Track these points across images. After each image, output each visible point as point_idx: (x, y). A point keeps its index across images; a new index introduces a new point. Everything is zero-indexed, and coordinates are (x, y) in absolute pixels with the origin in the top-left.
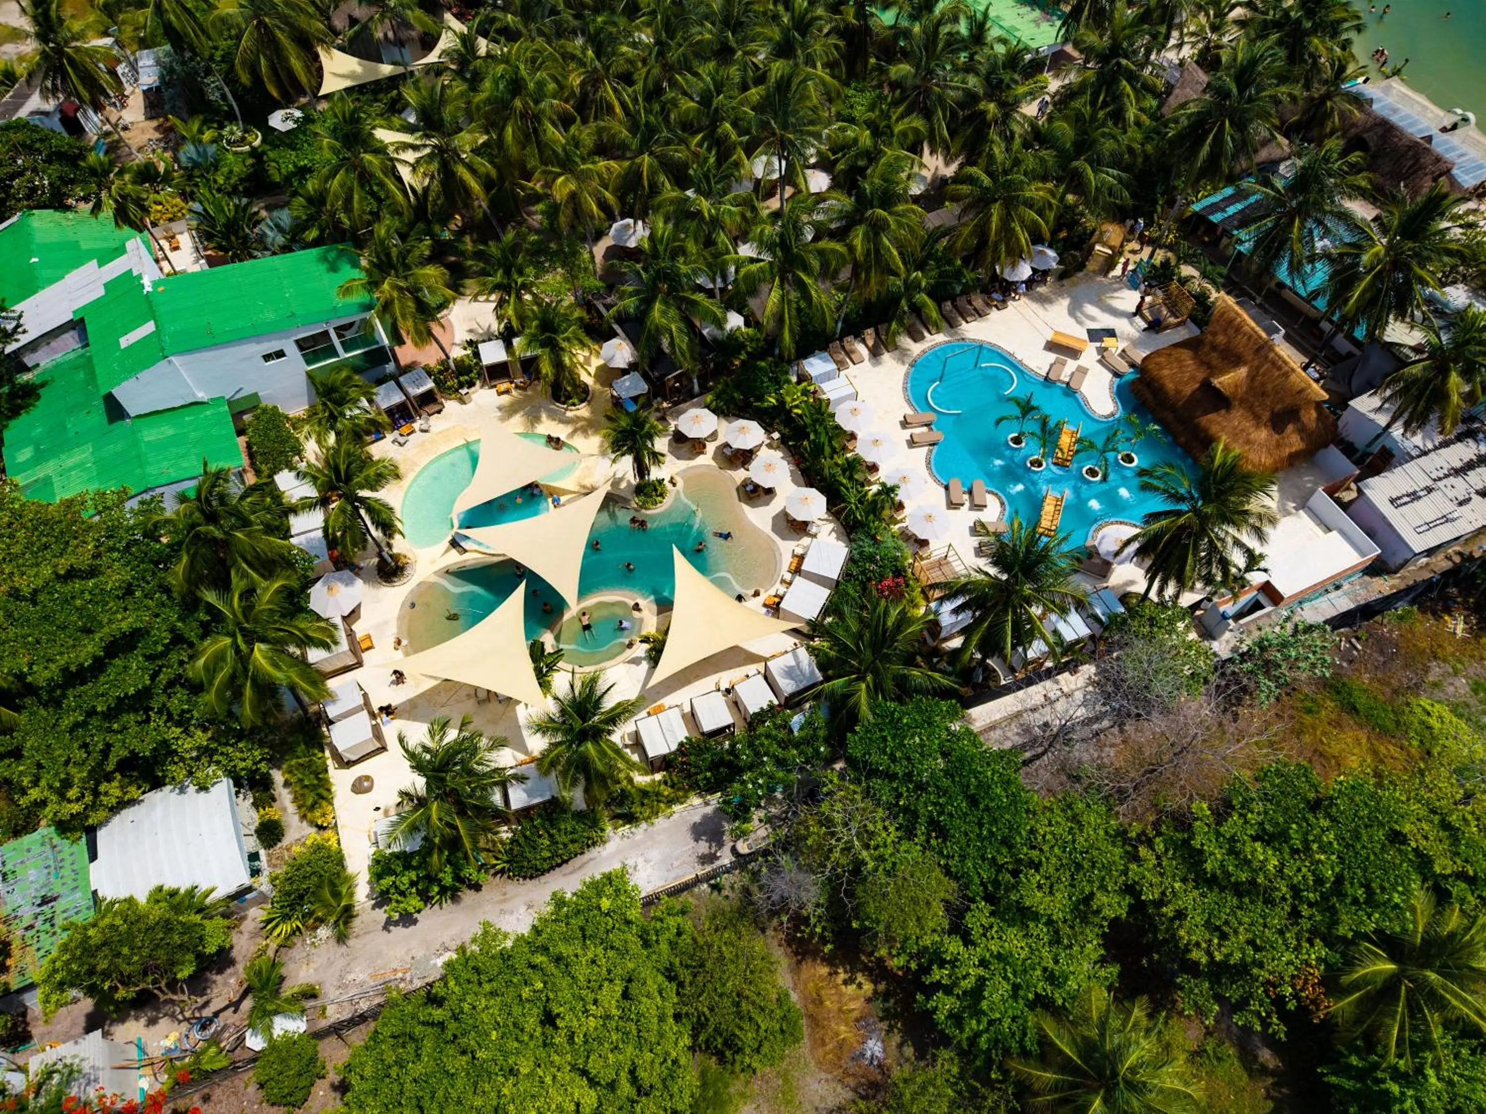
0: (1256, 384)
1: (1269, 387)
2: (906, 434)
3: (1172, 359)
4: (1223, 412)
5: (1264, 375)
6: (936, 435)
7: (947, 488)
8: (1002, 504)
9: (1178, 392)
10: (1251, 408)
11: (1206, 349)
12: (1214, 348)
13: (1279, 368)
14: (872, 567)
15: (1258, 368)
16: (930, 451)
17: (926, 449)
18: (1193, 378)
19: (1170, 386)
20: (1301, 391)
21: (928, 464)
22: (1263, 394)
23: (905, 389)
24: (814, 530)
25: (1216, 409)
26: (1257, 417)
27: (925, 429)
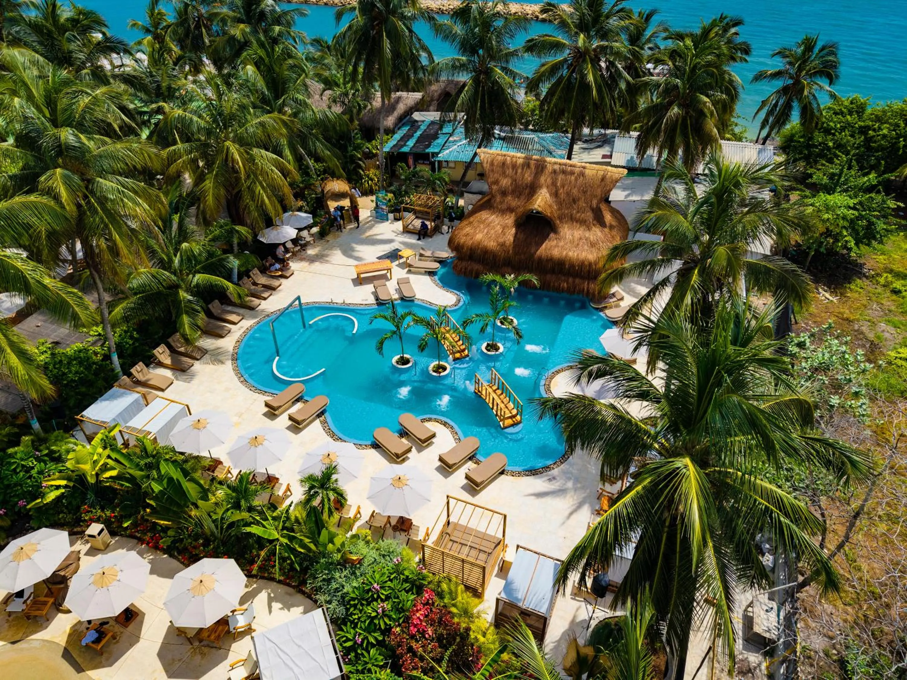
0: (562, 196)
1: (575, 191)
2: (283, 421)
3: (476, 224)
4: (552, 235)
5: (563, 186)
6: (316, 403)
7: (376, 446)
8: (445, 424)
9: (503, 245)
10: (572, 219)
11: (498, 198)
12: (504, 193)
13: (572, 173)
14: (379, 606)
15: (554, 184)
16: (324, 423)
17: (318, 421)
18: (504, 227)
19: (491, 244)
20: (603, 179)
21: (333, 435)
22: (574, 201)
23: (244, 382)
24: (241, 622)
25: (545, 237)
26: (582, 222)
27: (299, 405)
